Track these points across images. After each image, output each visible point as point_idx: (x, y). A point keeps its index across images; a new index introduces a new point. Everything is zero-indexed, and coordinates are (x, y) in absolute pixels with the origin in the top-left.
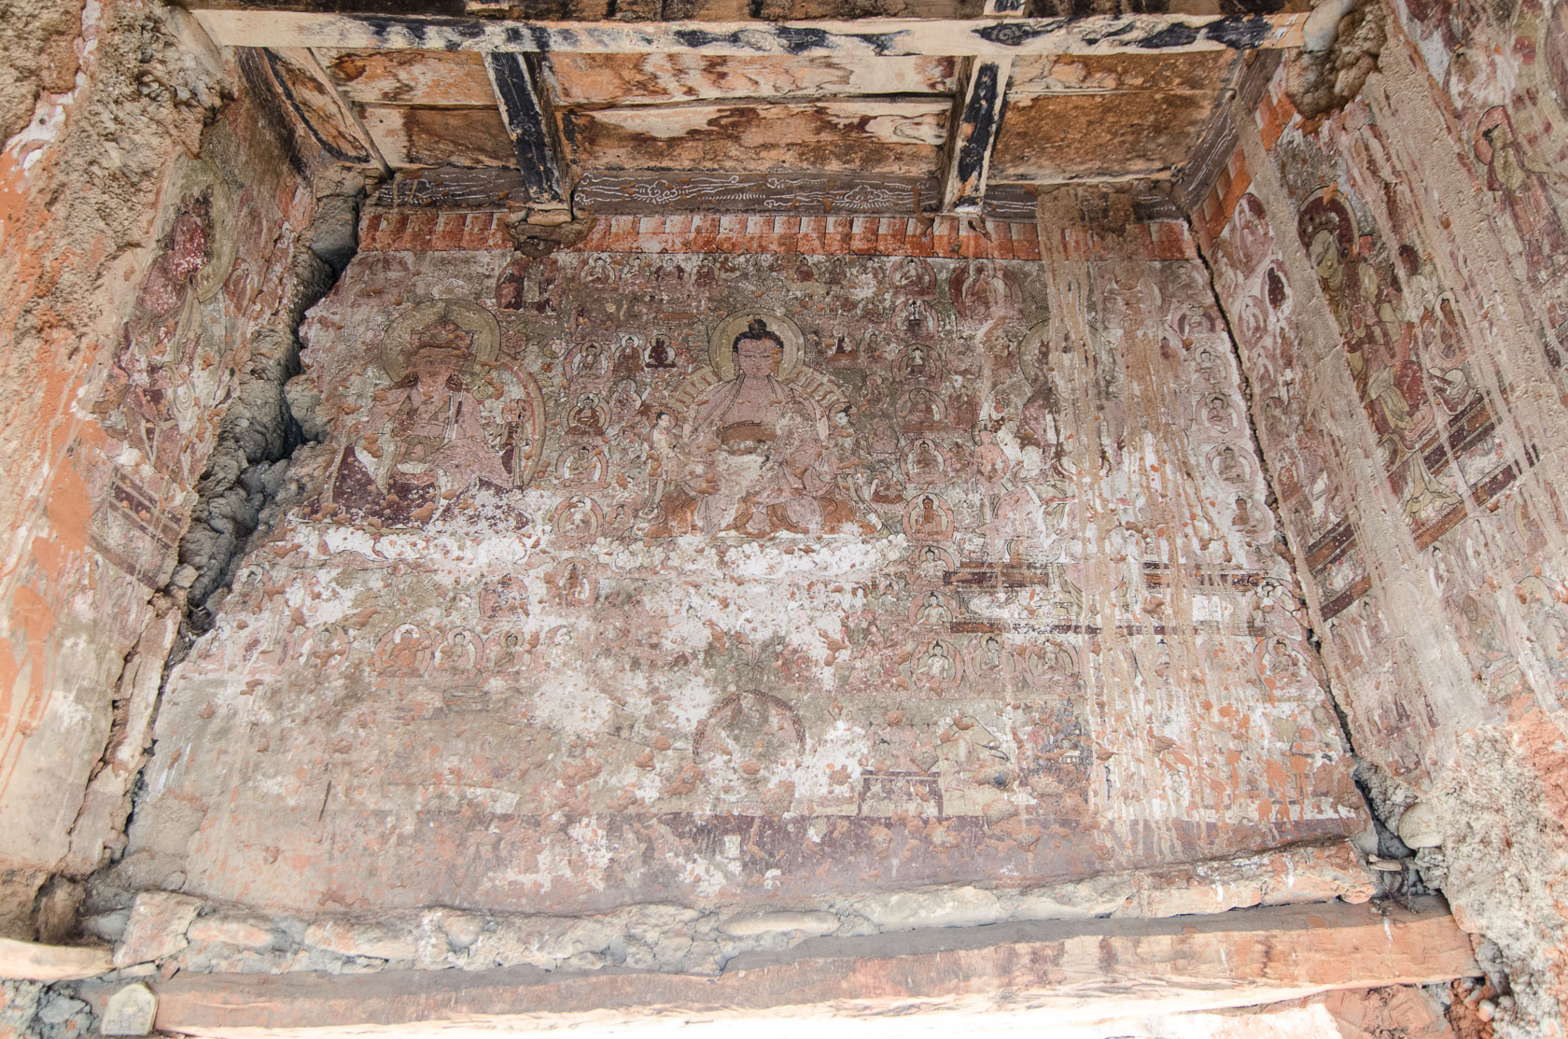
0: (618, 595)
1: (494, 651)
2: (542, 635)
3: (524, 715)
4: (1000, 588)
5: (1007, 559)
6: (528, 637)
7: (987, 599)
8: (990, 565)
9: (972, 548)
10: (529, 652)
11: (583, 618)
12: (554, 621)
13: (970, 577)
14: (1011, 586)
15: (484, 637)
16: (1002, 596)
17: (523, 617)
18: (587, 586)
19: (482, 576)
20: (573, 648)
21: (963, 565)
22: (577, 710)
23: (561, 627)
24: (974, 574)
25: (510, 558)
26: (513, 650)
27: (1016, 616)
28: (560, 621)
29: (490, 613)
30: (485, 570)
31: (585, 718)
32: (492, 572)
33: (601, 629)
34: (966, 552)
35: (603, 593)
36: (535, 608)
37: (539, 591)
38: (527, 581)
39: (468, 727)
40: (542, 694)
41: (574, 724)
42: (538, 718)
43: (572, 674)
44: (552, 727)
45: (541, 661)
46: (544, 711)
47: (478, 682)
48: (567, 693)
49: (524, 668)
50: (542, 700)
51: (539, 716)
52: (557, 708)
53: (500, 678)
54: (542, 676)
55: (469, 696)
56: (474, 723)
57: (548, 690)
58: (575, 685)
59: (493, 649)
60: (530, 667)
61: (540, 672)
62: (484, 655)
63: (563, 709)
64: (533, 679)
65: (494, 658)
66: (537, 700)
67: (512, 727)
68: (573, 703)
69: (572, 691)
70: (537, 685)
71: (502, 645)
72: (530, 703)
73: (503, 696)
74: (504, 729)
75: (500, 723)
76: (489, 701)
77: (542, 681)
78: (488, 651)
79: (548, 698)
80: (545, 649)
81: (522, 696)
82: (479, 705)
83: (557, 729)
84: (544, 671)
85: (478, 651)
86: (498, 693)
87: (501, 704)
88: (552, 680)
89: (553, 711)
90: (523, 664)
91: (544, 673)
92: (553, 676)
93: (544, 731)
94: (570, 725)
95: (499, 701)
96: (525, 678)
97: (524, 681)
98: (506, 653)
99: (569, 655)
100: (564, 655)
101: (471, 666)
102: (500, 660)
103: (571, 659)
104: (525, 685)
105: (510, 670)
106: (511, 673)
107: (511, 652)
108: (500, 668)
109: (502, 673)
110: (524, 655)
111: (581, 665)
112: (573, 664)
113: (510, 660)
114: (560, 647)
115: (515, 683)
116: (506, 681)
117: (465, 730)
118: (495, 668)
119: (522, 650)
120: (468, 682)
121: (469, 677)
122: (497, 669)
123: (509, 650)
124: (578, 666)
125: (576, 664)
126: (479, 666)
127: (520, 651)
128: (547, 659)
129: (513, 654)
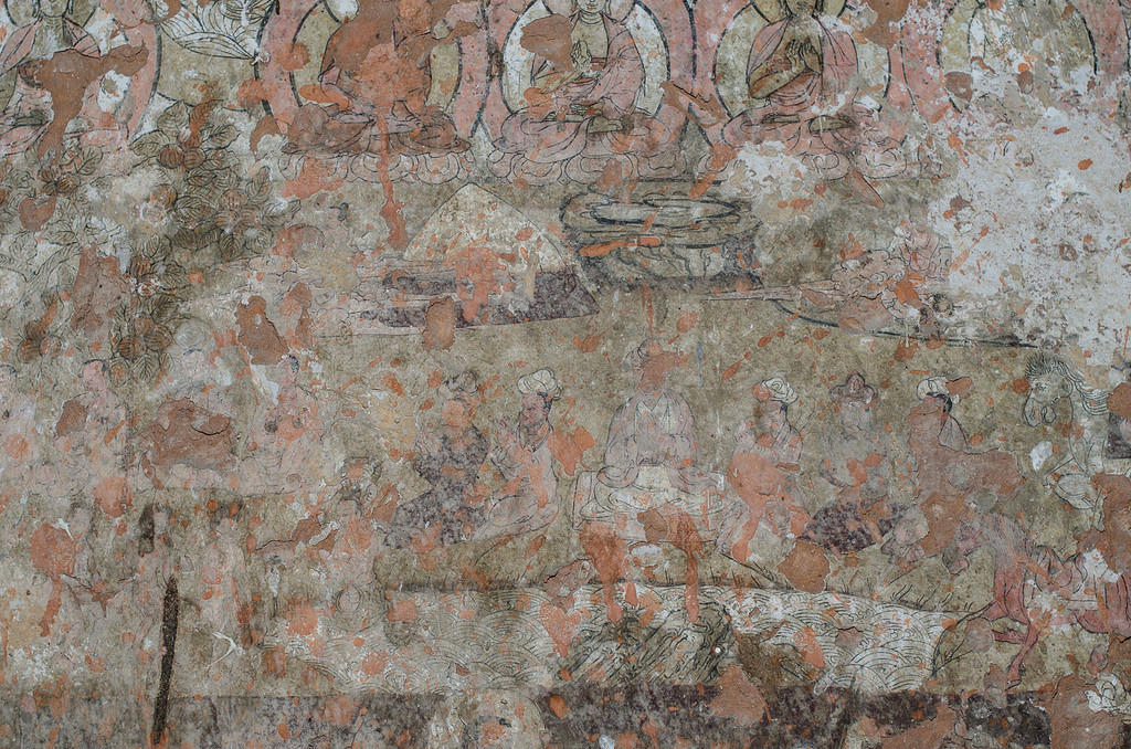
1: (737, 38)
22: (1109, 267)
26: (813, 29)
39: (687, 343)
40: (958, 203)
41: (1108, 321)
42: (961, 303)
43: (1064, 121)
44: (1021, 335)
45: (930, 70)
46: (980, 274)
47: (695, 160)
48: (1059, 198)
49: (869, 102)
50: (965, 228)
51: (963, 295)
52: (1028, 259)
53: (778, 145)
54: (947, 134)
55: (670, 221)
56: (709, 328)
57: (981, 187)
58: (1085, 164)
59: (731, 26)
60: (891, 95)
61: (937, 117)
62: (698, 52)
63: (1054, 264)
64: (913, 144)
65: (742, 65)
66: (945, 227)
67: (866, 341)
68: (1089, 238)
69: (1075, 187)
70: (935, 169)
71: (764, 10)
72: (920, 241)
73: (807, 217)
74: (833, 348)
75: (814, 327)
76: (751, 237)
77: (949, 151)
78: (714, 37)
79: (988, 220)
80: (939, 21)
81: (884, 215)
82: (715, 256)
83: (1046, 343)
84: (951, 112)
85: (673, 38)
86: (782, 205)
87: (806, 251)
88: (992, 148)
89: (1015, 271)
90: (863, 88)
91: (950, 119)
92: (991, 131)
93: (997, 353)
94: (1093, 327)
95: (791, 237)
96: (881, 143)
97: (878, 157)
98: (788, 46)
99: (1038, 44)
100: (1020, 45)
101: (656, 98)
102: (769, 73)
103: (1051, 63)
104: (887, 171)
105: (815, 110)
106: (820, 124)
107: (808, 40)
108: (774, 106)
109: (784, 123)
110: (860, 48)
111: (1091, 84)
112: (1061, 82)
113: (808, 71)
114: (1000, 16)
115: (844, 163)
116: (805, 155)
117: (679, 360)
118: (752, 107)
119: (847, 28)
120: (654, 163)
121: (653, 145)
122: (760, 108)
123: (798, 31)
124: (1082, 88)
125: (1071, 82)
126: (684, 100)
127: (840, 34)
128: (955, 63)
129: (816, 46)
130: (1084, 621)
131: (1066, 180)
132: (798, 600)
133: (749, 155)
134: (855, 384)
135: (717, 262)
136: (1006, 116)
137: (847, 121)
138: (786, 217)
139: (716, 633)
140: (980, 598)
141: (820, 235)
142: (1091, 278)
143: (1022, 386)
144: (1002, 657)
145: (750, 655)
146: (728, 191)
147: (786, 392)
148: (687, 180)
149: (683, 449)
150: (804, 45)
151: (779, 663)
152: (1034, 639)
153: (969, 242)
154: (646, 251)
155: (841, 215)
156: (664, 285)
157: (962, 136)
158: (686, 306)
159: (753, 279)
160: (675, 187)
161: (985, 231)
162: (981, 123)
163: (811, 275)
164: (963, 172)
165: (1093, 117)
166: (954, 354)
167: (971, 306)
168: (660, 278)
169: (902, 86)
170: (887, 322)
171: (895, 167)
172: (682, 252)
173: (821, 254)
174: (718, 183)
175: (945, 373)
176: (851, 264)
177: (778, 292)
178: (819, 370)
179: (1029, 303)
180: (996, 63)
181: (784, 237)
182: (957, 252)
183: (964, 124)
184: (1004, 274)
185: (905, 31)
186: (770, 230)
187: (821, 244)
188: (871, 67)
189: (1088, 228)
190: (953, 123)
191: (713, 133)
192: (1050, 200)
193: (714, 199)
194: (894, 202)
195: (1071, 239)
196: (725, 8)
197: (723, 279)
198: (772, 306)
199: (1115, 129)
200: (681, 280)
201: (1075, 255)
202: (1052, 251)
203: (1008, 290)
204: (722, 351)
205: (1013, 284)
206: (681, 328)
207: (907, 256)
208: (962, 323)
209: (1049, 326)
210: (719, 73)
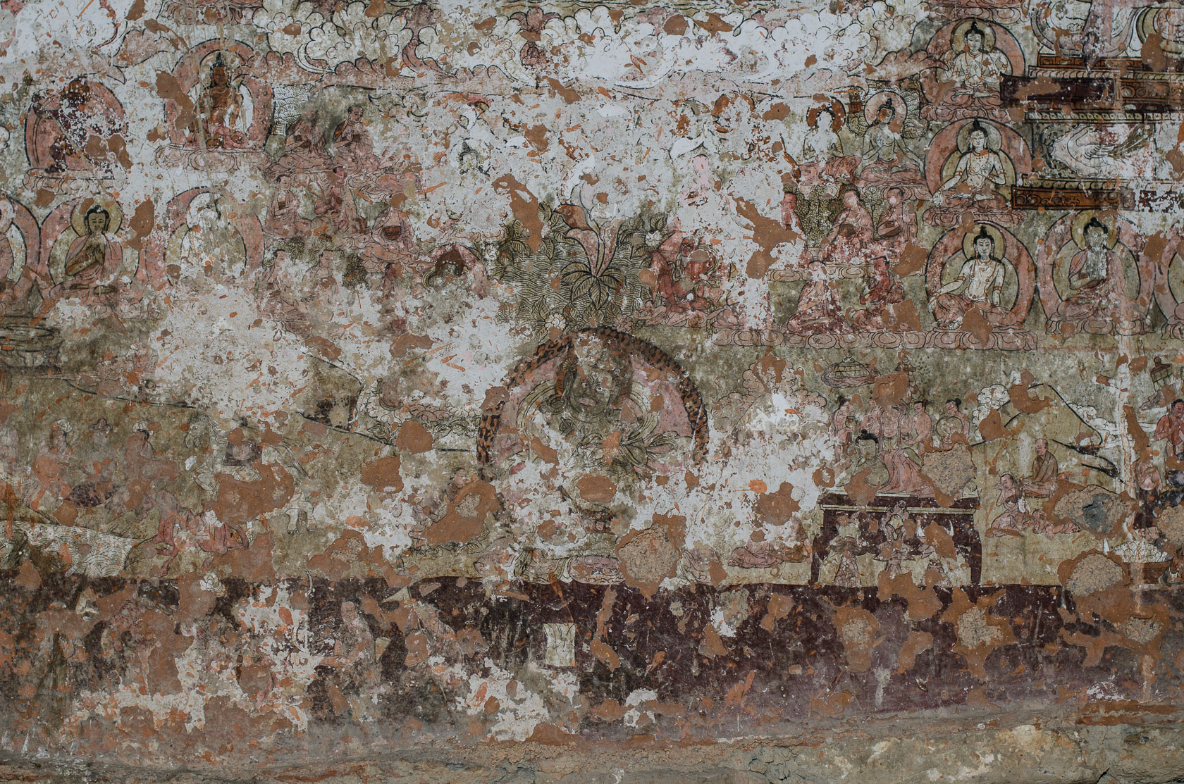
0: (314, 122)
1: (62, 243)
2: (160, 209)
3: (132, 378)
4: (1118, 115)
5: (1135, 48)
6: (130, 213)
7: (1089, 137)
8: (1100, 63)
9: (1064, 24)
10: (135, 244)
11: (244, 170)
12: (181, 179)
13: (1057, 88)
14: (1142, 110)
15: (40, 212)
16: (1121, 131)
17: (118, 171)
18: (248, 103)
19: (29, 81)
20: (224, 235)
21: (1043, 62)
22: (238, 368)
23: (197, 191)
24: (1064, 82)
25: (84, 41)
26: (102, 240)
27: (1149, 174)
28: (195, 179)
29: (49, 161)
30: (33, 68)
31: (255, 386)
32: (48, 73)
33: (282, 196)
34: (1050, 34)
35: (283, 116)
36: (140, 151)
37: (148, 113)
38: (122, 93)
39: (20, 401)
40: (165, 333)
41: (234, 396)
42: (160, 384)
43: (226, 292)
44: (189, 402)
45: (159, 263)
46: (171, 369)
47: (35, 307)
48: (217, 331)
49: (126, 279)
50: (166, 346)
51: (161, 380)
52: (197, 363)
53: (77, 300)
54: (164, 297)
55: (18, 338)
56: (32, 393)
57: (178, 325)
58: (233, 315)
59: (60, 237)
60: (138, 276)
61: (160, 288)
62: (42, 250)
63: (211, 366)
64: (146, 302)
65: (63, 258)
66: (156, 345)
67: (110, 402)
68: (230, 353)
69: (227, 326)
70: (155, 315)
71: (77, 229)
72: (142, 352)
73: (88, 338)
74: (93, 405)
75: (84, 395)
76: (58, 348)
77: (164, 306)
78: (50, 243)
79: (179, 342)
80: (167, 237)
81: (126, 338)
82: (39, 356)
83: (200, 406)
84: (167, 285)
85: (29, 242)
86: (76, 331)
87: (84, 355)
88: (186, 305)
89: (189, 369)
90: (124, 271)
91: (167, 290)
92: (187, 296)
93: (175, 410)
94: (226, 399)
95: (79, 348)
96: (130, 301)
97: (127, 307)
98: (88, 248)
99: (217, 251)
100: (207, 251)
101: (18, 274)
102: (77, 262)
103: (223, 261)
104: (131, 315)
105: (98, 282)
106: (100, 290)
107: (98, 246)
108: (77, 280)
109: (81, 289)
110: (124, 251)
111: (242, 273)
112: (227, 271)
113: (97, 261)
114: (199, 235)
115: (109, 310)
116: (90, 306)
117: (15, 408)
118: (66, 280)
119: (119, 240)
120: (14, 307)
121: (14, 298)
122: (70, 281)
123: (93, 240)
124: (237, 275)
125: (231, 271)
126: (33, 275)
127: (115, 243)
128: (173, 260)
129: (102, 248)
130: (202, 546)
131: (222, 322)
132: (61, 530)
133: (62, 305)
134: (102, 423)
135: (40, 360)
136: (196, 288)
137: (113, 289)
138: (77, 338)
139: (20, 544)
140: (151, 532)
141: (93, 348)
142: (228, 374)
143: (186, 428)
144: (159, 562)
145: (36, 554)
146: (50, 323)
147: (67, 427)
148: (29, 317)
149: (12, 453)
150: (96, 248)
151: (51, 560)
152: (176, 554)
153: (168, 354)
154: (5, 353)
155: (105, 337)
156: (12, 371)
157: (171, 298)
158: (22, 382)
159: (57, 369)
160: (23, 320)
161: (177, 348)
162: (183, 291)
163: (86, 368)
164: (170, 317)
165: (241, 290)
166: (153, 410)
167: (165, 386)
168: (10, 367)
169: (144, 271)
170: (121, 393)
171: (135, 313)
172: (23, 354)
173: (92, 358)
174: (45, 319)
175: (147, 420)
176: (107, 363)
177: (69, 376)
178: (84, 416)
179: (195, 385)
180: (193, 260)
181: (75, 348)
182: (161, 358)
183: (173, 292)
184: (184, 370)
185: (149, 242)
186: (68, 344)
187: (93, 352)
188: (129, 261)
189: (230, 348)
190: (168, 291)
191: (45, 293)
192: (213, 333)
193: (42, 327)
194: (132, 331)
195: (220, 353)
196: (58, 228)
197: (42, 368)
198: (65, 384)
199: (252, 297)
200: (21, 368)
201: (222, 362)
202: (210, 359)
203: (184, 379)
204: (37, 405)
205: (187, 375)
206: (18, 392)
207: (135, 360)
208: (159, 395)
209: (203, 397)
210: (52, 261)
